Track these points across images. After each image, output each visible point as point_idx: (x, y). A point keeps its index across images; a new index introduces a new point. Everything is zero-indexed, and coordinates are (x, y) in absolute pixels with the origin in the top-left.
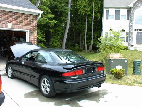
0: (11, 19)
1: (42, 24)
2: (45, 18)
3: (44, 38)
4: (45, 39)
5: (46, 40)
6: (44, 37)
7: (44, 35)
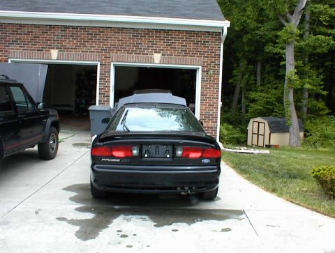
0: (161, 44)
1: (319, 50)
2: (323, 37)
3: (322, 87)
4: (324, 90)
5: (325, 93)
6: (322, 83)
7: (322, 80)
